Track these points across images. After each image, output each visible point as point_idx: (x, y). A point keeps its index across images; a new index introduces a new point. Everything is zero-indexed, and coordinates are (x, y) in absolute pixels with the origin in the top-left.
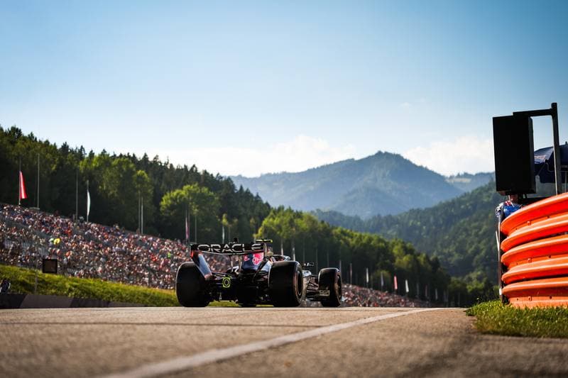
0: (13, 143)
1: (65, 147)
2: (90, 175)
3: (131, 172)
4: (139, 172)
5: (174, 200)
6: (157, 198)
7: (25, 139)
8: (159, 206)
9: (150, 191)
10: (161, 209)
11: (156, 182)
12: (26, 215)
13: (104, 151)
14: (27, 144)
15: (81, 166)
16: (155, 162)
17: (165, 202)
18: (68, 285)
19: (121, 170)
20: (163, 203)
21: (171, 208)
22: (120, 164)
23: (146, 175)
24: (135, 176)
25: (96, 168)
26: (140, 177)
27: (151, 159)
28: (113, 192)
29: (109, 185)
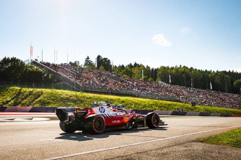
0: (191, 71)
1: (206, 70)
2: (212, 78)
3: (224, 76)
5: (238, 83)
6: (232, 82)
7: (194, 70)
9: (230, 81)
10: (234, 85)
11: (232, 78)
12: (194, 90)
13: (217, 70)
14: (195, 71)
15: (210, 75)
16: (233, 72)
17: (235, 83)
19: (221, 76)
20: (234, 84)
21: (237, 85)
22: (220, 74)
23: (228, 77)
24: (225, 77)
25: (214, 76)
26: (226, 77)
27: (231, 71)
28: (219, 82)
29: (217, 80)
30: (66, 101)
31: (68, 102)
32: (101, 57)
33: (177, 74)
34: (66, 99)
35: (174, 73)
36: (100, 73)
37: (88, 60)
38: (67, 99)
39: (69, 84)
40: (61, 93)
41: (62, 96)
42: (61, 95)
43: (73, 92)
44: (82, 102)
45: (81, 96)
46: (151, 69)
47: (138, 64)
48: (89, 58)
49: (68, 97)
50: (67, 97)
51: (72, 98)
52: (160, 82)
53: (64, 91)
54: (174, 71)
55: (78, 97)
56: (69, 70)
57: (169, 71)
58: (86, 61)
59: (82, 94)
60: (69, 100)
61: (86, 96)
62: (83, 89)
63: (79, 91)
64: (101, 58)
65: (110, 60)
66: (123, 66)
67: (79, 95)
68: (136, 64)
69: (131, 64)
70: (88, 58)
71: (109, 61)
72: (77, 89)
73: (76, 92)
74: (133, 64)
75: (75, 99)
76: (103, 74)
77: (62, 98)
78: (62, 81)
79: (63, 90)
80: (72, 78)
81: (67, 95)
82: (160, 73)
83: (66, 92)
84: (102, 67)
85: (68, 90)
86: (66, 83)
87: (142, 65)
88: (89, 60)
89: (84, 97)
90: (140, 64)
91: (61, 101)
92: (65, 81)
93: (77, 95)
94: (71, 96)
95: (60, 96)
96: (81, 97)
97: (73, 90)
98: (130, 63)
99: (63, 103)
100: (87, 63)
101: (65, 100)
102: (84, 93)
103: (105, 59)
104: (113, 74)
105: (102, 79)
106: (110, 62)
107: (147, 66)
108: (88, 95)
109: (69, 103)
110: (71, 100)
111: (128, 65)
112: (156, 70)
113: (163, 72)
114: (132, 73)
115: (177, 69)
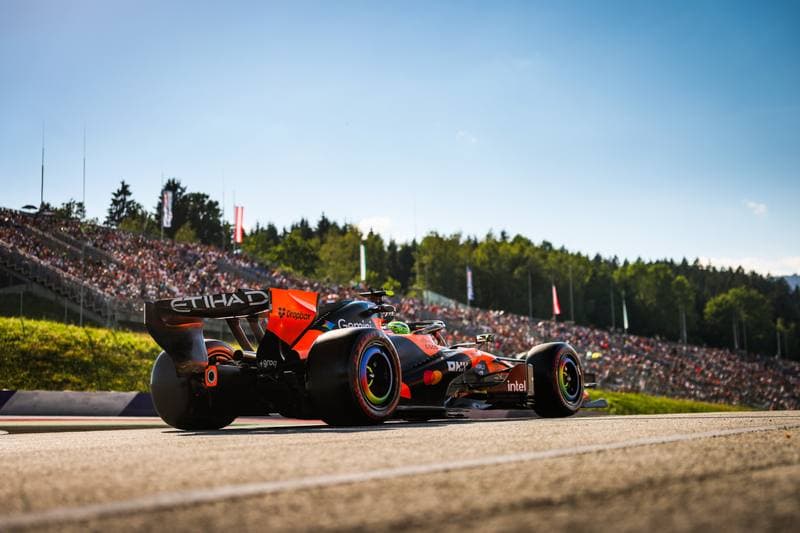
0: (544, 257)
1: (598, 258)
2: (625, 284)
3: (669, 279)
4: (679, 278)
5: (719, 305)
6: (700, 306)
7: (556, 252)
8: (702, 314)
9: (691, 298)
10: (706, 317)
11: (697, 287)
12: (561, 330)
13: (639, 259)
14: (559, 257)
15: (616, 275)
16: (696, 266)
17: (710, 307)
18: (608, 401)
19: (658, 277)
20: (707, 310)
21: (716, 314)
22: (656, 270)
23: (686, 281)
24: (673, 283)
25: (632, 277)
26: (680, 284)
27: (691, 263)
28: (651, 301)
29: (645, 295)
30: (45, 368)
31: (56, 371)
32: (183, 190)
33: (494, 265)
34: (44, 359)
35: (483, 263)
36: (183, 253)
37: (123, 200)
38: (49, 356)
39: (51, 296)
40: (19, 332)
41: (25, 346)
42: (17, 338)
43: (71, 327)
44: (117, 369)
45: (110, 343)
46: (387, 243)
47: (335, 225)
48: (130, 189)
49: (54, 348)
50: (46, 347)
51: (70, 353)
52: (430, 296)
53: (31, 323)
54: (479, 254)
55: (99, 348)
56: (47, 235)
57: (462, 254)
58: (115, 202)
59: (118, 337)
60: (56, 364)
61: (133, 347)
62: (119, 317)
63: (99, 326)
64: (181, 194)
65: (217, 203)
66: (272, 229)
67: (103, 340)
68: (325, 225)
69: (304, 224)
70: (125, 190)
71: (213, 206)
72: (90, 315)
73: (87, 328)
74: (313, 225)
75: (86, 359)
76: (196, 258)
77: (24, 353)
78: (17, 282)
79: (29, 318)
80: (65, 269)
81: (46, 340)
82: (426, 259)
83: (40, 327)
84: (186, 231)
85: (49, 318)
86: (36, 289)
87: (351, 228)
88: (128, 199)
89: (125, 349)
90: (341, 225)
91: (19, 367)
92: (35, 280)
93: (93, 338)
94: (67, 347)
95: (13, 346)
96: (113, 349)
97: (73, 318)
98: (299, 221)
99: (29, 376)
100: (122, 210)
101: (39, 363)
102: (124, 330)
103: (199, 198)
104: (238, 256)
105: (192, 279)
106: (218, 210)
107: (371, 233)
108: (141, 343)
109: (56, 377)
110: (66, 365)
111: (293, 228)
112: (406, 248)
113: (439, 257)
114: (317, 258)
115: (493, 247)
